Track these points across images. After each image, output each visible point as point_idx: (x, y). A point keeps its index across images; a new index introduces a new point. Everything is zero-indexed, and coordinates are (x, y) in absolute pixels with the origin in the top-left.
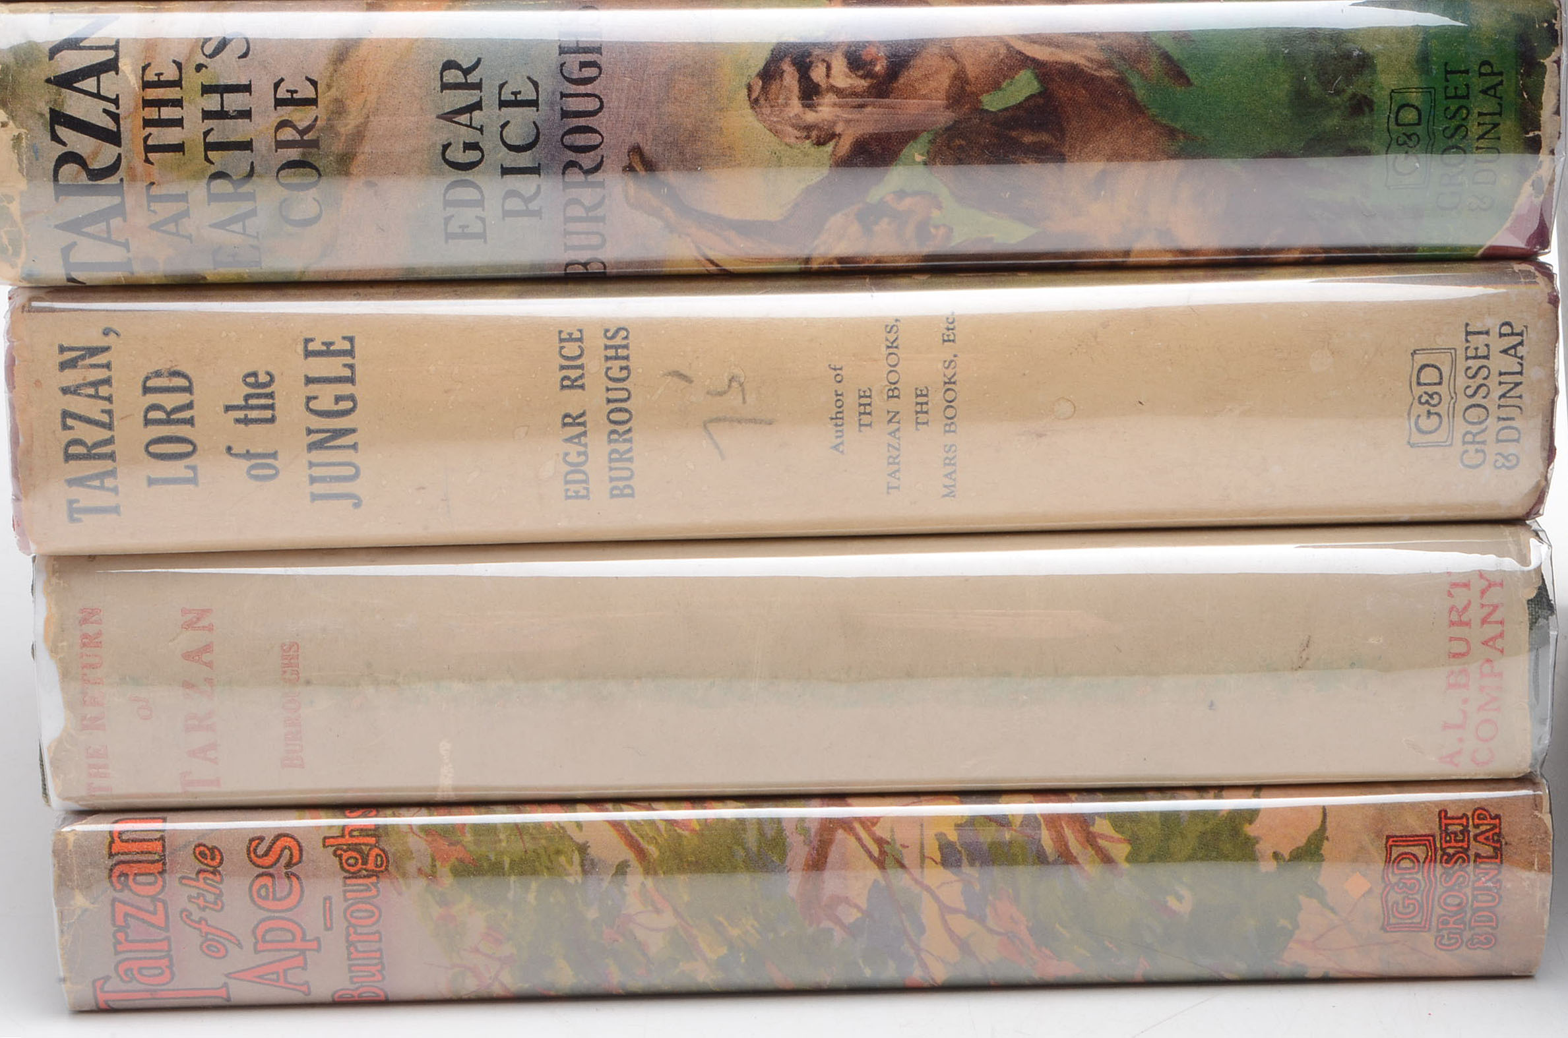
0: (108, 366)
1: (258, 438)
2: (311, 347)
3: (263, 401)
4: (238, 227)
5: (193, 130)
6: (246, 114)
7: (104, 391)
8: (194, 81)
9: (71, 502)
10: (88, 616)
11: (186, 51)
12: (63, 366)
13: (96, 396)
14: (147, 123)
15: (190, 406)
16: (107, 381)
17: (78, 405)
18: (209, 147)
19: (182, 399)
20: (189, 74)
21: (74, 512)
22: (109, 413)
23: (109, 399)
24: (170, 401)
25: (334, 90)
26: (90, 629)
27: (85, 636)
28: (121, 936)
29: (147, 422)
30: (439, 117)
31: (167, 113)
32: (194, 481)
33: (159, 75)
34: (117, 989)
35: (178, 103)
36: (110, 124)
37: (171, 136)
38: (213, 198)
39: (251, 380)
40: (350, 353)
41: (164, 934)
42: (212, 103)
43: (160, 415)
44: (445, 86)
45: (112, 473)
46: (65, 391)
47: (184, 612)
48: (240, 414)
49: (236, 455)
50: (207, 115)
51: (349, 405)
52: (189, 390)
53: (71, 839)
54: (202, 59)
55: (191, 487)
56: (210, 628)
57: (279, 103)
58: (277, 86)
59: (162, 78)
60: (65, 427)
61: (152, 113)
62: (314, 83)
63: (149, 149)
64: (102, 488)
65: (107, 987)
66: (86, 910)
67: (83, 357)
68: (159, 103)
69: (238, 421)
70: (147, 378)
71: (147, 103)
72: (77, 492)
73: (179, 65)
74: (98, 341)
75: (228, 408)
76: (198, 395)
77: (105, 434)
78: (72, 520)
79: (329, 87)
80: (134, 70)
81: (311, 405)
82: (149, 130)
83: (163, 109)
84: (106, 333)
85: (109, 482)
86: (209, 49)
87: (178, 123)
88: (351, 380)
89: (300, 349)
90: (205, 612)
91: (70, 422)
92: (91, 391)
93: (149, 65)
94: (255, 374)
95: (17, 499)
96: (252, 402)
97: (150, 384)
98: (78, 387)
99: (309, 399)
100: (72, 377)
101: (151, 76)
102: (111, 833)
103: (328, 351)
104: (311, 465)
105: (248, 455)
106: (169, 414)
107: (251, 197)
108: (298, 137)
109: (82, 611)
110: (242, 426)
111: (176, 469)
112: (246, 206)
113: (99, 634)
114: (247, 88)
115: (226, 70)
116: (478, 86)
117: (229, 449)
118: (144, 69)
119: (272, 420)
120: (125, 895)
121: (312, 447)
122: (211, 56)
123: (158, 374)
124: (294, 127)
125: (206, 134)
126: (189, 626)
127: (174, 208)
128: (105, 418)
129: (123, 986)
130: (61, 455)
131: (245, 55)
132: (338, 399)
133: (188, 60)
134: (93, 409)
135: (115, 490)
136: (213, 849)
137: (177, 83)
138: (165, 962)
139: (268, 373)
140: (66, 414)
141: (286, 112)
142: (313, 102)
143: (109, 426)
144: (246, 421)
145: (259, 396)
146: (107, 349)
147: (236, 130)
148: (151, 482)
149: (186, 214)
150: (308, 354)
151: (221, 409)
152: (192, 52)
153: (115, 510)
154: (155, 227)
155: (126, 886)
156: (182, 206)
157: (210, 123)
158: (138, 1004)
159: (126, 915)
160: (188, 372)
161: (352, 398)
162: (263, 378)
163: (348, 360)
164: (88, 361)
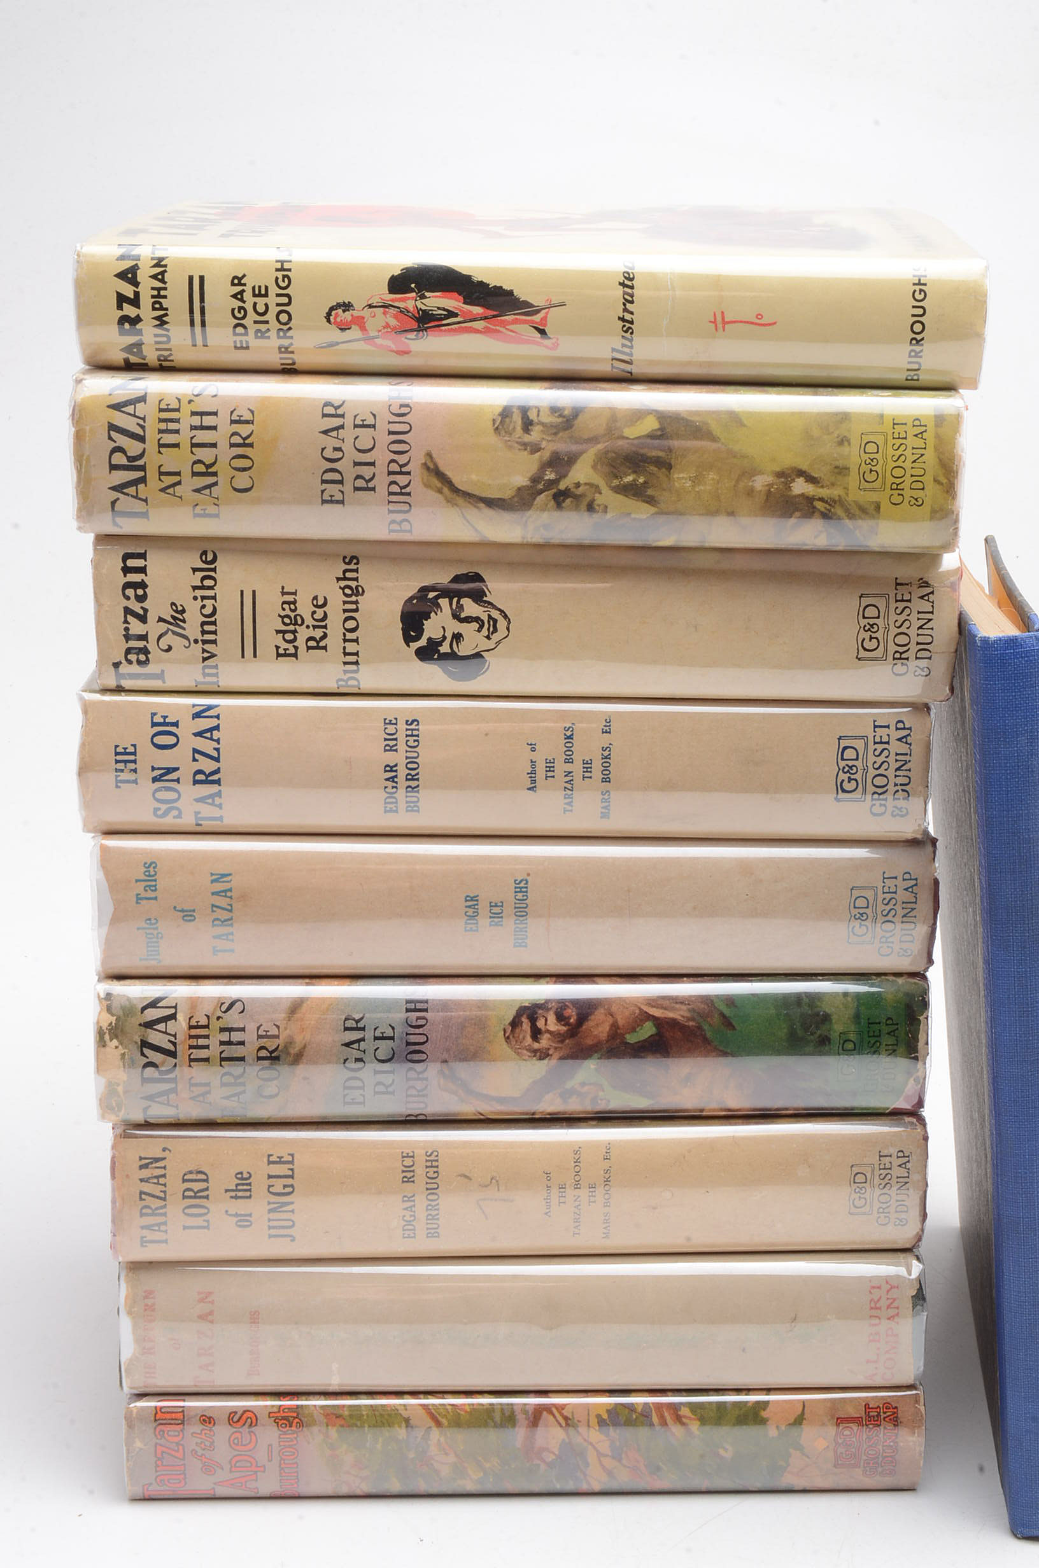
0: (164, 1168)
1: (241, 1206)
2: (272, 1159)
3: (245, 1187)
4: (236, 1099)
5: (214, 1050)
6: (242, 1043)
7: (162, 1181)
8: (215, 1025)
9: (142, 1237)
10: (148, 1294)
11: (212, 1010)
12: (141, 1167)
13: (158, 1183)
14: (191, 1047)
15: (207, 1189)
16: (164, 1176)
17: (147, 1187)
18: (222, 1059)
19: (203, 1185)
20: (213, 1020)
21: (143, 1242)
22: (164, 1192)
23: (165, 1185)
24: (196, 1186)
25: (288, 1031)
26: (149, 1302)
27: (146, 1305)
28: (159, 1463)
29: (184, 1197)
30: (342, 1045)
31: (201, 1042)
32: (207, 1228)
33: (197, 1022)
34: (155, 1489)
35: (207, 1037)
36: (172, 1048)
37: (203, 1053)
38: (223, 1085)
39: (239, 1176)
40: (292, 1162)
41: (182, 1462)
42: (225, 1037)
43: (191, 1194)
44: (346, 1029)
45: (165, 1223)
46: (142, 1180)
47: (199, 1293)
48: (233, 1194)
49: (231, 1215)
50: (222, 1043)
51: (289, 1190)
52: (206, 1181)
53: (135, 1411)
54: (220, 1014)
55: (206, 1230)
56: (212, 1302)
57: (260, 1037)
58: (258, 1028)
59: (199, 1024)
60: (141, 1199)
61: (194, 1042)
62: (278, 1027)
63: (191, 1060)
64: (159, 1230)
65: (150, 1489)
66: (141, 1449)
67: (151, 1163)
68: (197, 1037)
69: (232, 1197)
70: (185, 1175)
71: (191, 1037)
72: (145, 1232)
73: (208, 1017)
74: (160, 1155)
75: (227, 1191)
76: (211, 1184)
77: (162, 1203)
78: (142, 1246)
79: (286, 1029)
80: (185, 1020)
81: (271, 1189)
82: (191, 1051)
83: (199, 1040)
84: (164, 1150)
85: (163, 1228)
86: (224, 1008)
87: (207, 1047)
88: (292, 1177)
89: (265, 1160)
90: (210, 1293)
91: (143, 1196)
92: (156, 1181)
93: (192, 1017)
94: (241, 1173)
95: (114, 1235)
96: (240, 1187)
97: (185, 1178)
98: (149, 1178)
99: (269, 1186)
100: (146, 1173)
101: (193, 1023)
102: (156, 1407)
103: (280, 1161)
104: (269, 1220)
105: (236, 1215)
106: (195, 1193)
107: (243, 1084)
108: (269, 1055)
109: (145, 1292)
110: (234, 1200)
111: (199, 1221)
112: (239, 1089)
113: (154, 1304)
114: (243, 1030)
115: (233, 1019)
116: (363, 1029)
117: (227, 1211)
118: (190, 1019)
119: (250, 1197)
120: (163, 1442)
121: (270, 1211)
122: (225, 1012)
123: (191, 1172)
124: (267, 1050)
125: (221, 1053)
126: (201, 1301)
127: (203, 1089)
128: (162, 1195)
129: (158, 1488)
130: (138, 1214)
131: (242, 1012)
132: (285, 1186)
133: (213, 1014)
134: (156, 1190)
135: (166, 1232)
136: (210, 1418)
137: (207, 1027)
138: (182, 1476)
139: (248, 1173)
140: (141, 1193)
141: (263, 1042)
142: (277, 1037)
143: (164, 1199)
144: (236, 1197)
145: (243, 1185)
146: (165, 1159)
147: (237, 1051)
148: (185, 1228)
149: (209, 1092)
150: (270, 1163)
151: (223, 1191)
152: (215, 1010)
153: (166, 1241)
154: (191, 1098)
155: (163, 1436)
156: (207, 1088)
157: (224, 1047)
158: (166, 1497)
159: (163, 1452)
160: (206, 1171)
161: (292, 1186)
162: (245, 1175)
163: (291, 1166)
164: (154, 1165)
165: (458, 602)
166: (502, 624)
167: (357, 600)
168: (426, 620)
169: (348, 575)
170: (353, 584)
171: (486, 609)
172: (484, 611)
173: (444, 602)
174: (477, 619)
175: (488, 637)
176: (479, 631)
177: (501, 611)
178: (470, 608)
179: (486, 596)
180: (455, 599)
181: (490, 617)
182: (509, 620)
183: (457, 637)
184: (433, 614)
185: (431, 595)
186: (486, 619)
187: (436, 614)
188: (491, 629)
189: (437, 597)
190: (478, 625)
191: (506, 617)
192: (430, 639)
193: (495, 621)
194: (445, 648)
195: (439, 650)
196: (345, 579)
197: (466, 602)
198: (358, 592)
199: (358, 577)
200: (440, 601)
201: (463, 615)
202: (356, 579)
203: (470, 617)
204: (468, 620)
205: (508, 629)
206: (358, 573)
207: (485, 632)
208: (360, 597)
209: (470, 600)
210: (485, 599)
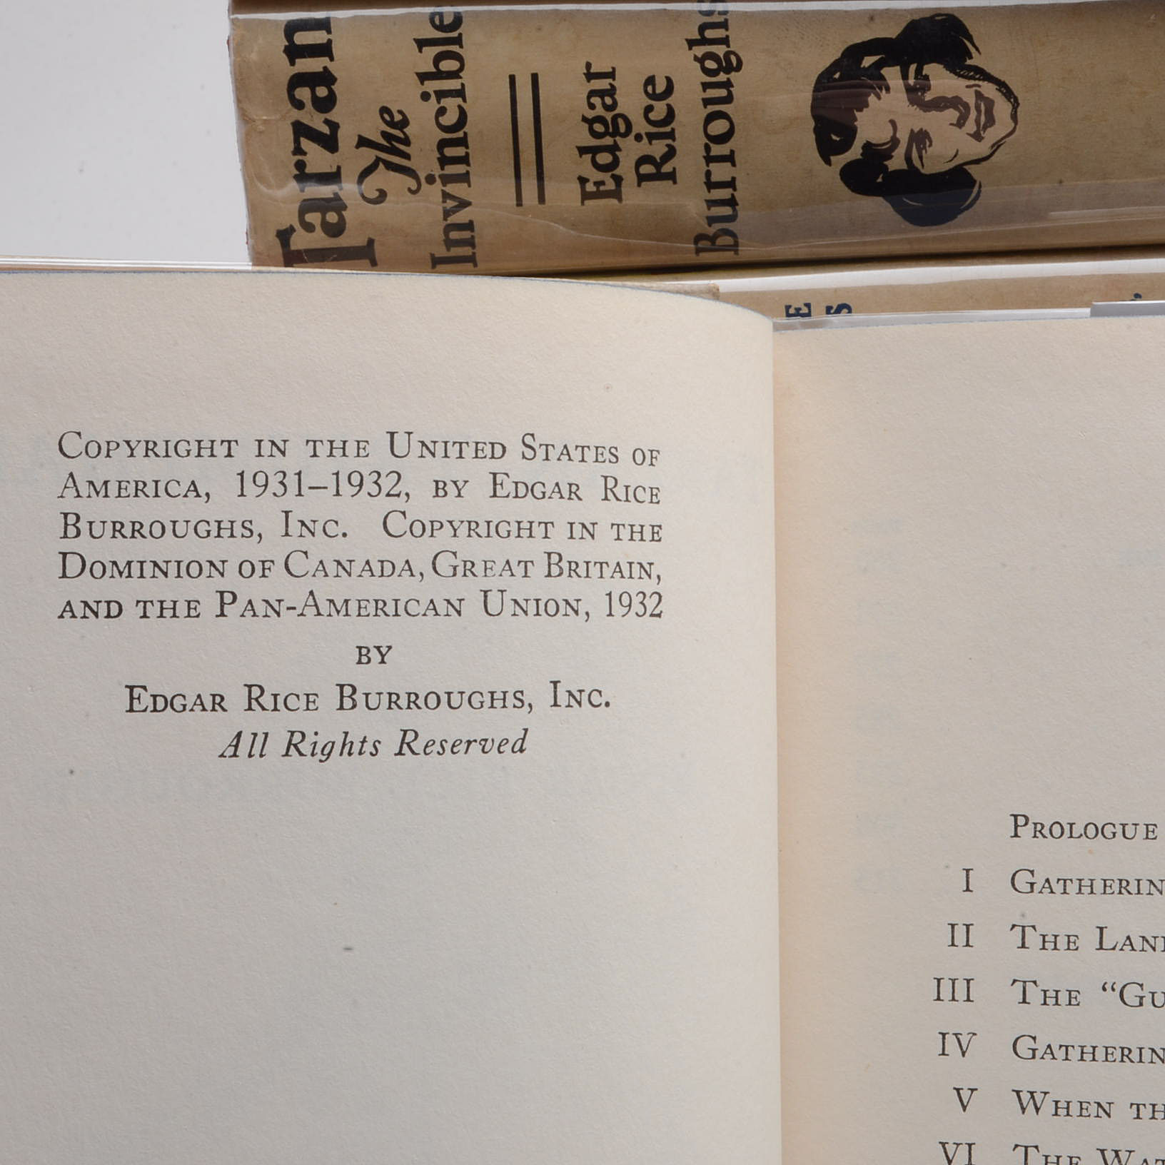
165: (919, 72)
166: (1002, 108)
167: (728, 79)
168: (860, 110)
169: (709, 34)
170: (720, 50)
171: (972, 82)
172: (967, 87)
173: (892, 74)
174: (955, 103)
175: (977, 136)
176: (960, 123)
177: (1002, 86)
178: (942, 81)
179: (971, 57)
180: (913, 67)
181: (979, 95)
182: (1016, 99)
183: (920, 138)
184: (872, 99)
185: (868, 61)
186: (970, 99)
187: (879, 98)
188: (983, 118)
189: (878, 65)
190: (957, 114)
191: (1008, 93)
192: (868, 146)
193: (990, 104)
194: (896, 162)
195: (886, 167)
196: (704, 41)
197: (932, 70)
198: (731, 64)
199: (727, 37)
200: (885, 71)
201: (928, 96)
202: (725, 41)
203: (943, 99)
204: (940, 104)
205: (1014, 117)
206: (727, 30)
207: (970, 126)
208: (733, 73)
209: (941, 66)
210: (969, 62)
